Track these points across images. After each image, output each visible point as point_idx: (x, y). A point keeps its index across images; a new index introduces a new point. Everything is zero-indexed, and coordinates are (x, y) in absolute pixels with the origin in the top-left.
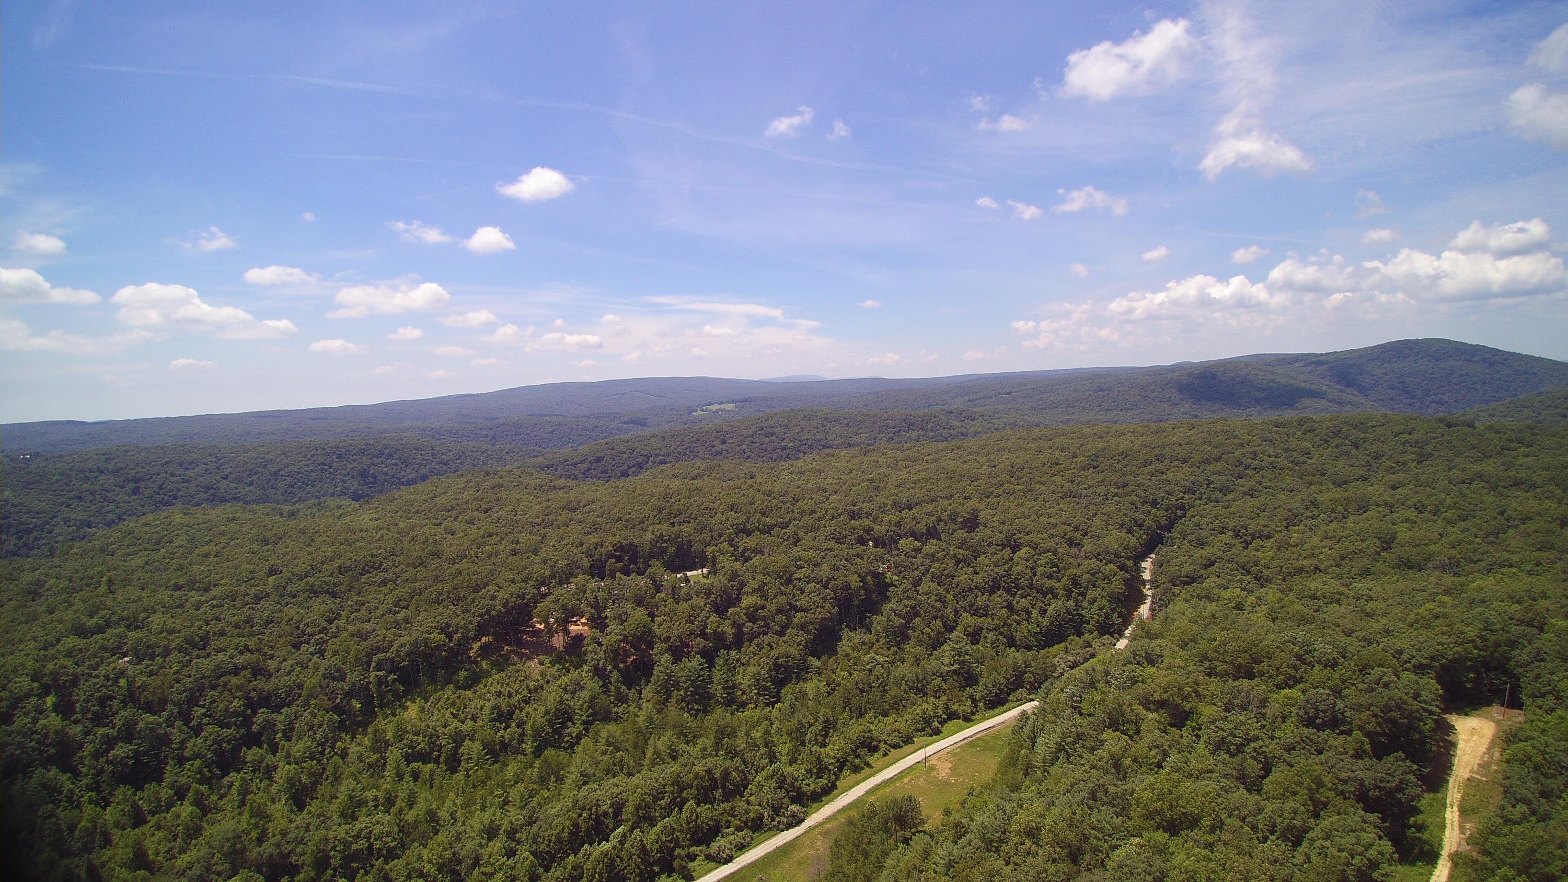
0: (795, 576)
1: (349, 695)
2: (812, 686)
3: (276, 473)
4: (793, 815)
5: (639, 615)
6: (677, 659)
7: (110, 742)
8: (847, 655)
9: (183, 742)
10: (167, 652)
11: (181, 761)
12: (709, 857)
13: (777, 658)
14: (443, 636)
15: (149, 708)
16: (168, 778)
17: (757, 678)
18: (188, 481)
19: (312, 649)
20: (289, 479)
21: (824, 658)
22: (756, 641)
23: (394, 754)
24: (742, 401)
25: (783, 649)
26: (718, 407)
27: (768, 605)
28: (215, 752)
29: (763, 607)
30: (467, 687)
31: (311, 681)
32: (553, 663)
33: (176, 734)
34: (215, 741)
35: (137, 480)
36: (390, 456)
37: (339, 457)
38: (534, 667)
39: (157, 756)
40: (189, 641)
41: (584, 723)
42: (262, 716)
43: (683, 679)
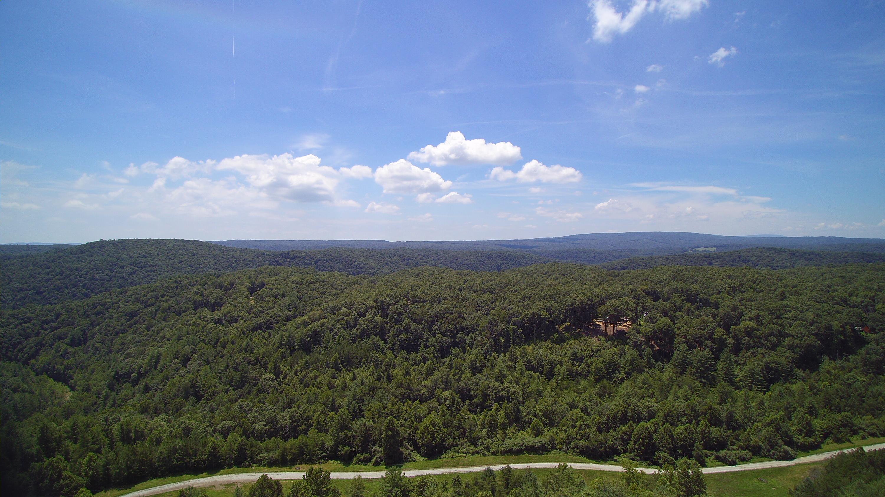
0: (784, 316)
1: (499, 334)
2: (797, 387)
5: (664, 320)
7: (400, 332)
8: (829, 372)
9: (427, 339)
10: (424, 302)
11: (426, 347)
13: (768, 363)
15: (415, 321)
16: (420, 353)
17: (752, 373)
19: (483, 313)
21: (808, 371)
22: (751, 350)
25: (774, 358)
26: (704, 249)
27: (762, 329)
28: (440, 346)
29: (758, 330)
30: (558, 343)
31: (482, 324)
33: (425, 335)
34: (440, 341)
39: (417, 343)
40: (433, 298)
41: (626, 373)
42: (461, 334)
43: (695, 362)
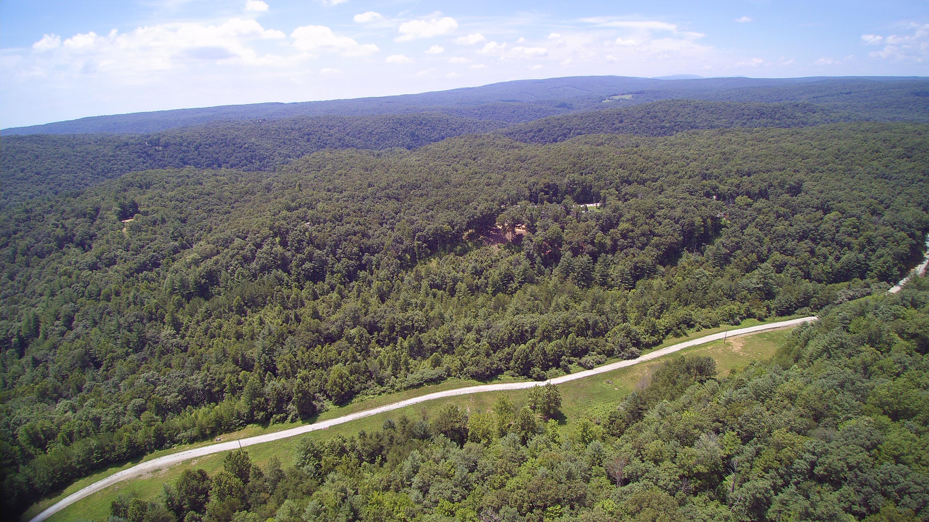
0: (657, 213)
1: (405, 251)
2: (656, 282)
3: (371, 133)
4: (632, 353)
5: (556, 227)
6: (575, 255)
7: (303, 261)
8: (684, 267)
9: (333, 264)
10: (325, 222)
11: (333, 273)
12: (580, 364)
13: (637, 263)
14: (449, 227)
15: (318, 247)
16: (327, 280)
17: (622, 273)
18: (331, 136)
19: (388, 227)
20: (377, 136)
21: (668, 267)
22: (625, 251)
23: (425, 283)
24: (637, 93)
25: (641, 258)
26: (620, 97)
27: (636, 230)
28: (346, 271)
29: (632, 231)
30: (461, 255)
31: (388, 242)
32: (505, 248)
33: (330, 261)
34: (346, 266)
35: (309, 135)
36: (426, 124)
37: (401, 124)
38: (495, 249)
39: (322, 269)
40: (334, 217)
41: (519, 282)
42: (366, 256)
43: (577, 267)
